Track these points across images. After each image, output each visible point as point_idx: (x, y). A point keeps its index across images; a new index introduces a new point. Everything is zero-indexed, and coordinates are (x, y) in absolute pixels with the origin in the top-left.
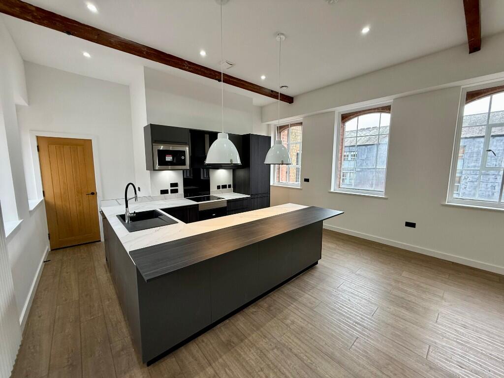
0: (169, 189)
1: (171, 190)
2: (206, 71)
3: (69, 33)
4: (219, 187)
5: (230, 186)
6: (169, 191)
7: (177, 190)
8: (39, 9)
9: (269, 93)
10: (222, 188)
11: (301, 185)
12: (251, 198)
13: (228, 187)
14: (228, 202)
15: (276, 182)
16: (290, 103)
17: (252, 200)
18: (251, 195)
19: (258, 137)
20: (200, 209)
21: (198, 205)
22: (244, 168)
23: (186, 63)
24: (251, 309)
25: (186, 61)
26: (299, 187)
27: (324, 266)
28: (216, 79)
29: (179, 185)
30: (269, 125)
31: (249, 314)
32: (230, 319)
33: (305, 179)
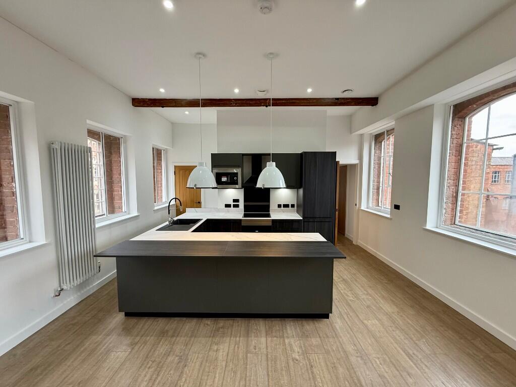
0: (232, 203)
2: (251, 102)
3: (163, 107)
4: (279, 206)
5: (293, 206)
6: (232, 206)
7: (238, 205)
9: (332, 102)
10: (283, 207)
11: (391, 214)
12: (304, 222)
13: (290, 206)
14: (274, 221)
15: (371, 206)
16: (373, 106)
17: (305, 223)
18: (304, 217)
19: (315, 154)
20: (243, 224)
21: (240, 220)
22: (300, 188)
23: (233, 101)
24: (208, 321)
25: (233, 99)
26: (389, 216)
27: (331, 325)
28: (263, 106)
29: (240, 201)
30: (362, 135)
31: (202, 323)
32: (188, 318)
33: (395, 205)
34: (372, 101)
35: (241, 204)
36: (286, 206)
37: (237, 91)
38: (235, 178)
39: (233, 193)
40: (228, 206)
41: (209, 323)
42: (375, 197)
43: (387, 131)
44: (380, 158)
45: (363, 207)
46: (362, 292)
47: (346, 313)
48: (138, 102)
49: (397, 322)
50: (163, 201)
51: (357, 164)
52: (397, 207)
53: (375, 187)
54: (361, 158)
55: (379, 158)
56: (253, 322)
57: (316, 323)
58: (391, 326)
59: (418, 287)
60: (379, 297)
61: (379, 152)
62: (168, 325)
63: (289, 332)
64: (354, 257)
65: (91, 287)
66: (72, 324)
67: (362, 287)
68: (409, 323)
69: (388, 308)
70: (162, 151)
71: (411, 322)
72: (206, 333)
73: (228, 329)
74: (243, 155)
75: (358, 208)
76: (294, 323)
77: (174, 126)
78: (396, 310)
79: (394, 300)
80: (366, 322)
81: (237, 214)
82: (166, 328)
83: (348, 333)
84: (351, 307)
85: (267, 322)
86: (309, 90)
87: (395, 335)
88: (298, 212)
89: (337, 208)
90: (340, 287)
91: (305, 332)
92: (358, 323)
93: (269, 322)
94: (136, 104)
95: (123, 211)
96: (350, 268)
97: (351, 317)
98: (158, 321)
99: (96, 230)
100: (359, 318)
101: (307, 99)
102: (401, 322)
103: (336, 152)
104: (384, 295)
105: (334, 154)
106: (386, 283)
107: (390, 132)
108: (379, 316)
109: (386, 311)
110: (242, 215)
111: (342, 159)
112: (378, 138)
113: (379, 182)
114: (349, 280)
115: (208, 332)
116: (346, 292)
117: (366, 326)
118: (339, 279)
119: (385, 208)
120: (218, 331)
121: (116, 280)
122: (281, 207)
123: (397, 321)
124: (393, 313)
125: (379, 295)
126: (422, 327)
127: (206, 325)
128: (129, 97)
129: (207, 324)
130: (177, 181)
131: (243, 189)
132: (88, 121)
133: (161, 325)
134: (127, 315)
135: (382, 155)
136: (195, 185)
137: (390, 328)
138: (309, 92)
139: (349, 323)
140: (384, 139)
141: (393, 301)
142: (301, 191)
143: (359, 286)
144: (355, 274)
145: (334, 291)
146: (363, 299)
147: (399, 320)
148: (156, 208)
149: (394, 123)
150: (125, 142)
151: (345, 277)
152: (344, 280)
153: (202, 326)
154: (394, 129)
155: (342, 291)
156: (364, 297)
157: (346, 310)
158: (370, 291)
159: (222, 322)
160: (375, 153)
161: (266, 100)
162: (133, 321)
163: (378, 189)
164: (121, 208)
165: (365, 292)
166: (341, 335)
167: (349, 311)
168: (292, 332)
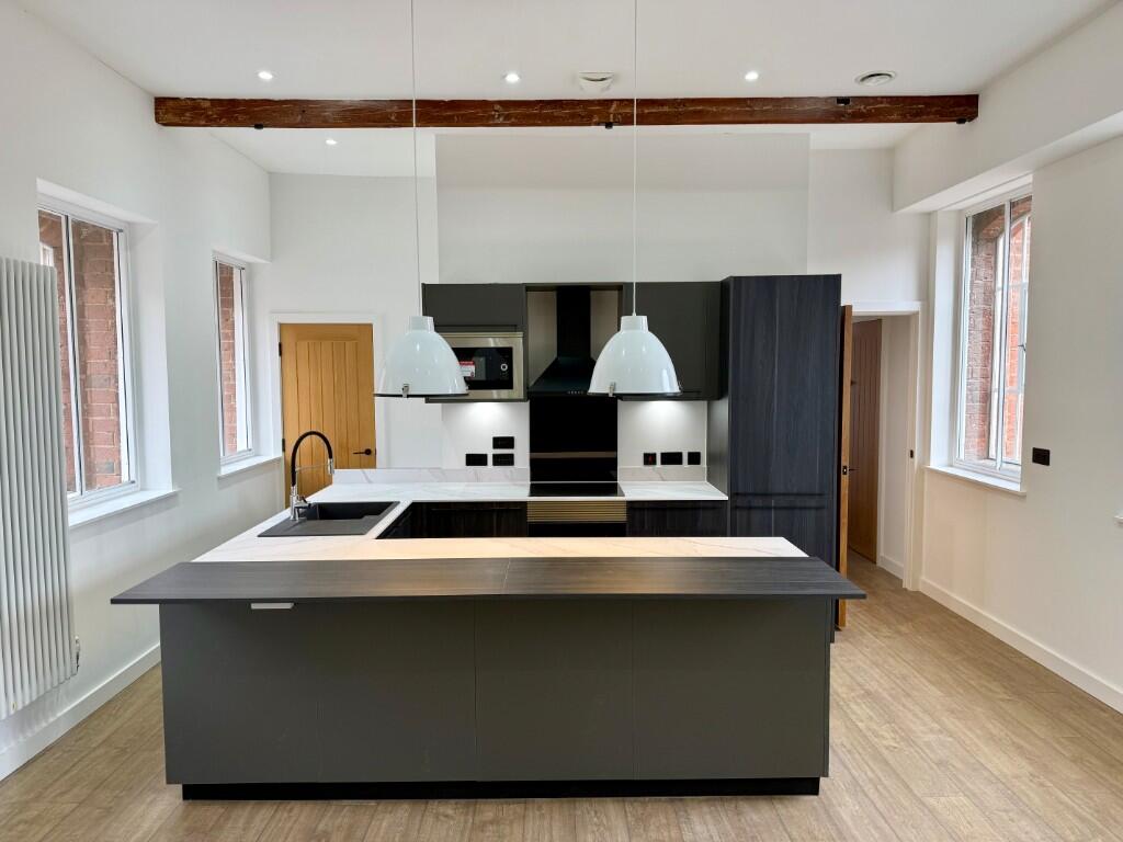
0: (490, 452)
1: (495, 456)
2: (557, 112)
3: (259, 126)
4: (649, 459)
5: (694, 458)
6: (490, 460)
7: (512, 456)
8: (216, 102)
9: (827, 111)
10: (663, 463)
11: (1025, 478)
12: (735, 508)
13: (685, 458)
14: (635, 507)
15: (962, 457)
16: (961, 121)
17: (738, 513)
18: (733, 494)
19: (768, 285)
20: (532, 517)
21: (522, 505)
22: (720, 396)
23: (497, 107)
24: (448, 808)
25: (500, 103)
26: (1016, 487)
27: (827, 812)
28: (598, 124)
29: (516, 443)
30: (929, 216)
31: (427, 813)
32: (383, 801)
33: (1035, 450)
34: (960, 108)
35: (522, 452)
36: (672, 458)
37: (512, 78)
38: (504, 367)
39: (496, 417)
40: (475, 460)
41: (450, 812)
42: (976, 427)
43: (1013, 205)
44: (993, 292)
45: (937, 462)
46: (925, 725)
47: (871, 780)
48: (174, 111)
49: (1024, 799)
50: (239, 449)
51: (915, 314)
52: (1041, 457)
53: (977, 394)
54: (926, 293)
55: (989, 296)
56: (586, 808)
57: (779, 806)
58: (1005, 811)
59: (1104, 711)
60: (978, 737)
61: (990, 272)
62: (326, 819)
63: (699, 828)
64: (903, 629)
65: (51, 720)
66: (26, 822)
67: (925, 711)
68: (1061, 803)
69: (1002, 763)
70: (236, 273)
71: (1066, 799)
72: (448, 835)
73: (511, 823)
74: (530, 288)
75: (919, 466)
76: (712, 808)
77: (277, 183)
78: (1027, 768)
79: (1022, 743)
80: (931, 801)
81: (511, 485)
82: (321, 827)
83: (877, 828)
84: (886, 763)
85: (629, 808)
86: (752, 76)
87: (1014, 829)
88: (711, 478)
89: (845, 462)
90: (854, 713)
91: (748, 829)
92: (906, 804)
93: (635, 807)
94: (170, 117)
95: (125, 478)
96: (891, 660)
97: (885, 788)
98: (291, 810)
99: (70, 538)
100: (911, 791)
101: (745, 100)
102: (1037, 800)
103: (838, 277)
104: (994, 731)
105: (833, 282)
106: (1002, 700)
107: (1019, 206)
108: (971, 787)
109: (996, 773)
110: (527, 490)
111: (860, 298)
112: (985, 226)
113: (987, 377)
114: (885, 695)
115: (451, 833)
116: (875, 727)
117: (932, 811)
118: (853, 690)
119: (1007, 464)
120: (482, 831)
121: (159, 673)
122: (654, 463)
123: (1027, 795)
124: (1016, 777)
125: (979, 732)
126: (1097, 811)
127: (442, 818)
128: (148, 93)
129: (447, 816)
130: (290, 374)
131: (528, 403)
132: (43, 186)
133: (302, 819)
134: (192, 793)
135: (999, 284)
136: (406, 388)
137: (1003, 814)
138: (751, 83)
139: (879, 805)
140: (1003, 231)
141: (1019, 747)
142: (723, 409)
143: (917, 710)
144: (904, 678)
145: (835, 722)
146: (928, 744)
147: (1032, 795)
148: (225, 471)
149: (1029, 179)
150: (131, 246)
151: (873, 686)
152: (868, 693)
153: (430, 820)
154: (1029, 199)
155: (860, 724)
156: (930, 737)
157: (873, 771)
158: (950, 722)
159: (489, 809)
160: (975, 275)
161: (607, 103)
162: (212, 811)
163: (986, 398)
164: (115, 469)
165: (936, 726)
166: (856, 833)
167: (880, 774)
168: (708, 831)
